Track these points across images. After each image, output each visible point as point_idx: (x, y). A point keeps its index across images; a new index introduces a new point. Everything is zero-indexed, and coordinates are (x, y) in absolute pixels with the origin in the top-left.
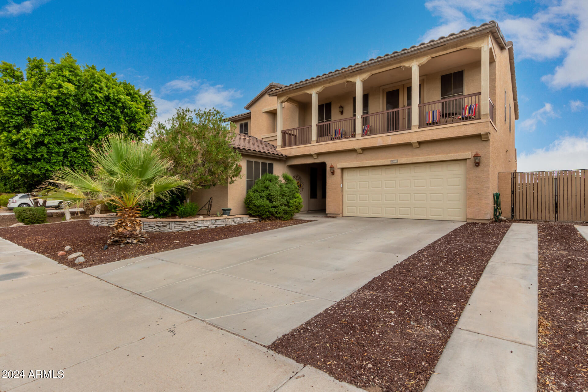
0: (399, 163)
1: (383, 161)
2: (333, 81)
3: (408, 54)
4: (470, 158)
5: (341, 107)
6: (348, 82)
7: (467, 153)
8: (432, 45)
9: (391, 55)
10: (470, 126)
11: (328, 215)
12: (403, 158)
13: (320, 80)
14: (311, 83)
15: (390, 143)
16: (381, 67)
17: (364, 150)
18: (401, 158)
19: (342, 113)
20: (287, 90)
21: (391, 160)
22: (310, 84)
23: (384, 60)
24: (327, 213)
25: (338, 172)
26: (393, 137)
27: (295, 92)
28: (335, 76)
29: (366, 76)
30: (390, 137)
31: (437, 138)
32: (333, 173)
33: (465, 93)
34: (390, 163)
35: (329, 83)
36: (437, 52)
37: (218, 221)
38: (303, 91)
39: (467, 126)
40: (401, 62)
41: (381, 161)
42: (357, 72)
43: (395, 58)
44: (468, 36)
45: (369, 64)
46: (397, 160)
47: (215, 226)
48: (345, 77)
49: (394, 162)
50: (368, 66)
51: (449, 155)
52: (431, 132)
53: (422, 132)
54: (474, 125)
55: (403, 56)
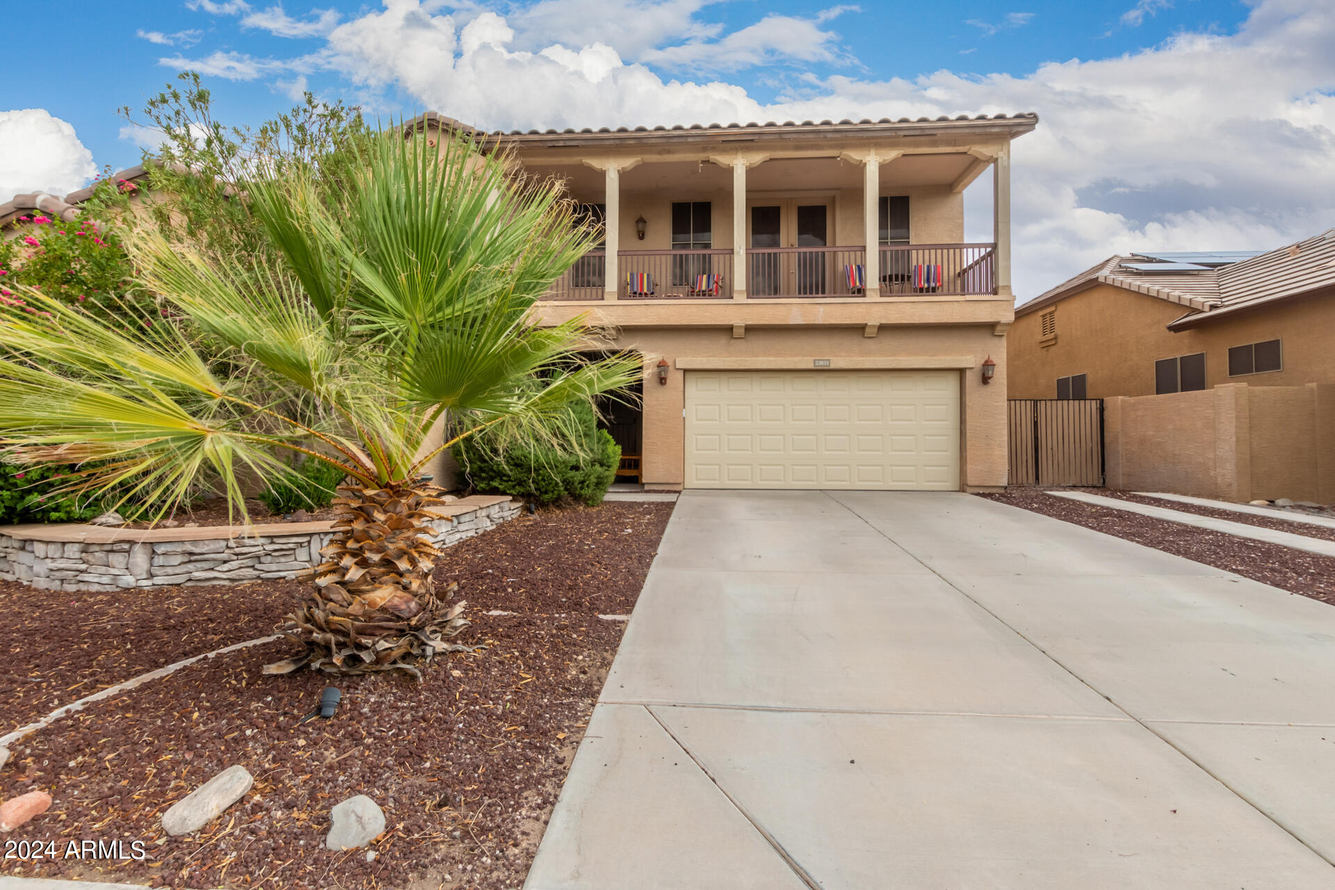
0: (832, 367)
1: (796, 359)
2: (669, 152)
3: (871, 134)
4: (972, 368)
5: (641, 220)
6: (706, 162)
7: (968, 357)
8: (921, 128)
9: (836, 125)
10: (982, 305)
11: (646, 488)
12: (841, 356)
13: (645, 141)
14: (618, 142)
15: (820, 320)
16: (798, 148)
17: (751, 330)
18: (836, 356)
19: (641, 236)
20: (535, 144)
21: (815, 360)
22: (611, 142)
23: (819, 132)
24: (644, 481)
25: (675, 378)
26: (827, 307)
27: (552, 155)
28: (690, 140)
29: (757, 158)
30: (821, 308)
31: (922, 322)
32: (662, 381)
33: (913, 241)
34: (811, 366)
35: (660, 153)
36: (917, 145)
37: (463, 519)
38: (579, 158)
39: (977, 305)
40: (843, 147)
41: (791, 359)
42: (737, 145)
43: (844, 134)
44: (988, 130)
45: (780, 133)
46: (829, 360)
47: (458, 536)
48: (705, 149)
49: (822, 363)
50: (777, 136)
51: (935, 358)
52: (908, 308)
53: (890, 305)
54: (988, 304)
55: (860, 135)
